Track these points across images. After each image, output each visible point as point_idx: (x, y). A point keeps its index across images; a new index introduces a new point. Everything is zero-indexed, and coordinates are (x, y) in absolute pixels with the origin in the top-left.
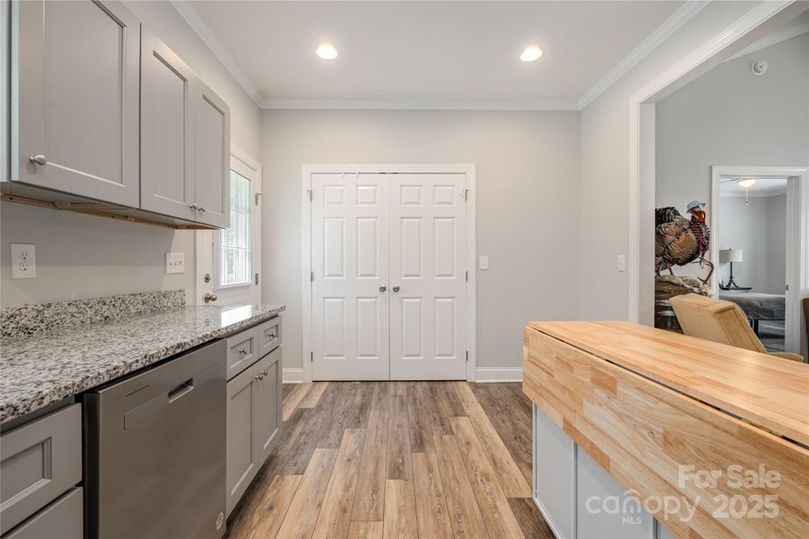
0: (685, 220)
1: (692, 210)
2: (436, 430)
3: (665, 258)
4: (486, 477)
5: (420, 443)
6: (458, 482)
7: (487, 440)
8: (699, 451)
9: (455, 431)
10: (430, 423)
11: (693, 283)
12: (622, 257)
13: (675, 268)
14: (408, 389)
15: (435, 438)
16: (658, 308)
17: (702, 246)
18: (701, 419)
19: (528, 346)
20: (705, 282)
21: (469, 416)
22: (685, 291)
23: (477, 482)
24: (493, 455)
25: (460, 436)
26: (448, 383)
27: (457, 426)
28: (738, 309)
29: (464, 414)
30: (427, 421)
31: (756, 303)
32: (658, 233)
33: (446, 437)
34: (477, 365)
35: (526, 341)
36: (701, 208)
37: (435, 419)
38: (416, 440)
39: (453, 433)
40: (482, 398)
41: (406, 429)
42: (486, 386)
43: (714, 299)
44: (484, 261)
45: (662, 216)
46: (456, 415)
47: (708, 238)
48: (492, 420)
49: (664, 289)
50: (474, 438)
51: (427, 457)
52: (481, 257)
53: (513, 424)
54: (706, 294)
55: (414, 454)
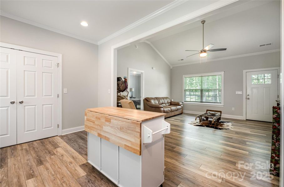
0: (123, 81)
1: (124, 78)
2: (47, 156)
3: (119, 90)
4: (71, 163)
5: (40, 162)
6: (60, 168)
7: (69, 152)
8: (126, 128)
9: (55, 153)
10: (44, 154)
11: (125, 96)
12: (109, 90)
13: (121, 93)
14: (29, 145)
15: (47, 158)
16: (118, 103)
17: (126, 88)
18: (126, 122)
19: (86, 116)
20: (127, 96)
21: (61, 147)
22: (123, 99)
23: (68, 165)
24: (72, 156)
25: (59, 154)
26: (49, 138)
27: (57, 152)
28: (133, 102)
29: (59, 147)
30: (42, 154)
31: (136, 101)
32: (117, 84)
33: (52, 157)
34: (62, 129)
35: (86, 115)
36: (126, 78)
37: (46, 152)
38: (38, 162)
39: (55, 154)
40: (66, 140)
41: (32, 160)
42: (66, 136)
43: (129, 100)
44: (65, 91)
45: (119, 79)
46: (55, 148)
47: (127, 85)
48: (70, 145)
49: (119, 98)
50: (64, 153)
51: (45, 166)
52: (64, 89)
53: (78, 144)
54: (127, 99)
55: (38, 167)
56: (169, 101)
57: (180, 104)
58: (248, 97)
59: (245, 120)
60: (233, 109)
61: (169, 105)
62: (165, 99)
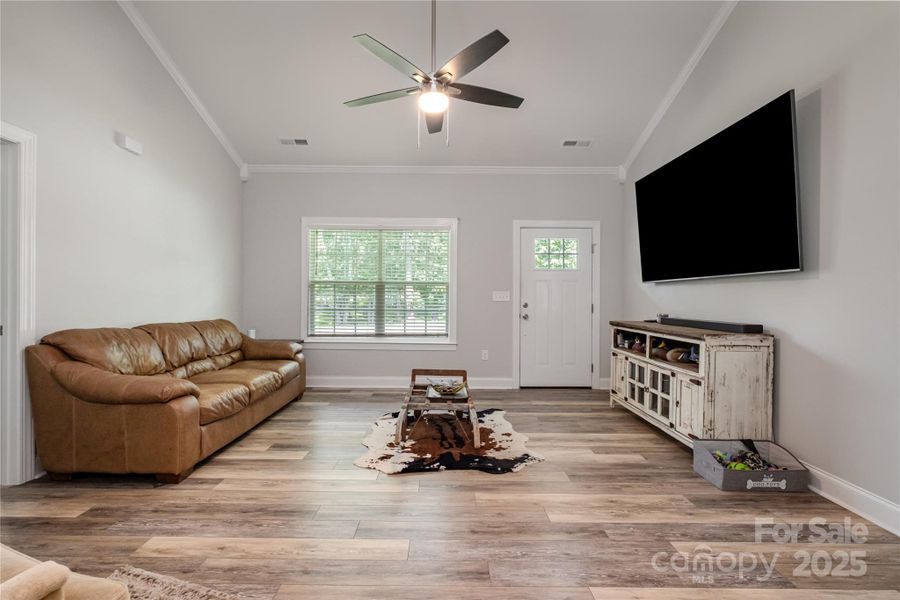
56: (235, 341)
57: (290, 350)
58: (525, 311)
59: (518, 388)
60: (485, 354)
61: (233, 364)
62: (209, 335)
